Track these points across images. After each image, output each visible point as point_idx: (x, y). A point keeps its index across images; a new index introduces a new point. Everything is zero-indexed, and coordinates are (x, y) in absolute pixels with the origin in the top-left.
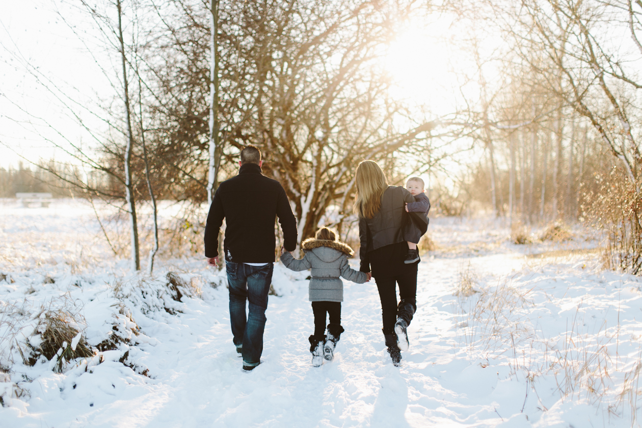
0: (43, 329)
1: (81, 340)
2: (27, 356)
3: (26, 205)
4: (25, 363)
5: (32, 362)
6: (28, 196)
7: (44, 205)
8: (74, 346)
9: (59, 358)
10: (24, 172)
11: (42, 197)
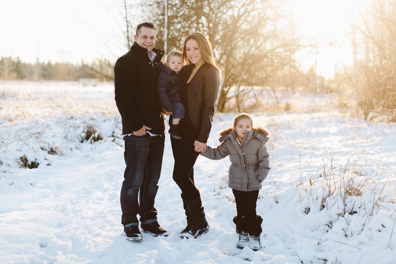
0: (86, 131)
1: (99, 134)
2: (81, 140)
3: (85, 85)
4: (80, 142)
5: (82, 142)
6: (86, 81)
7: (94, 86)
8: (96, 136)
9: (91, 140)
10: (85, 66)
11: (93, 81)
